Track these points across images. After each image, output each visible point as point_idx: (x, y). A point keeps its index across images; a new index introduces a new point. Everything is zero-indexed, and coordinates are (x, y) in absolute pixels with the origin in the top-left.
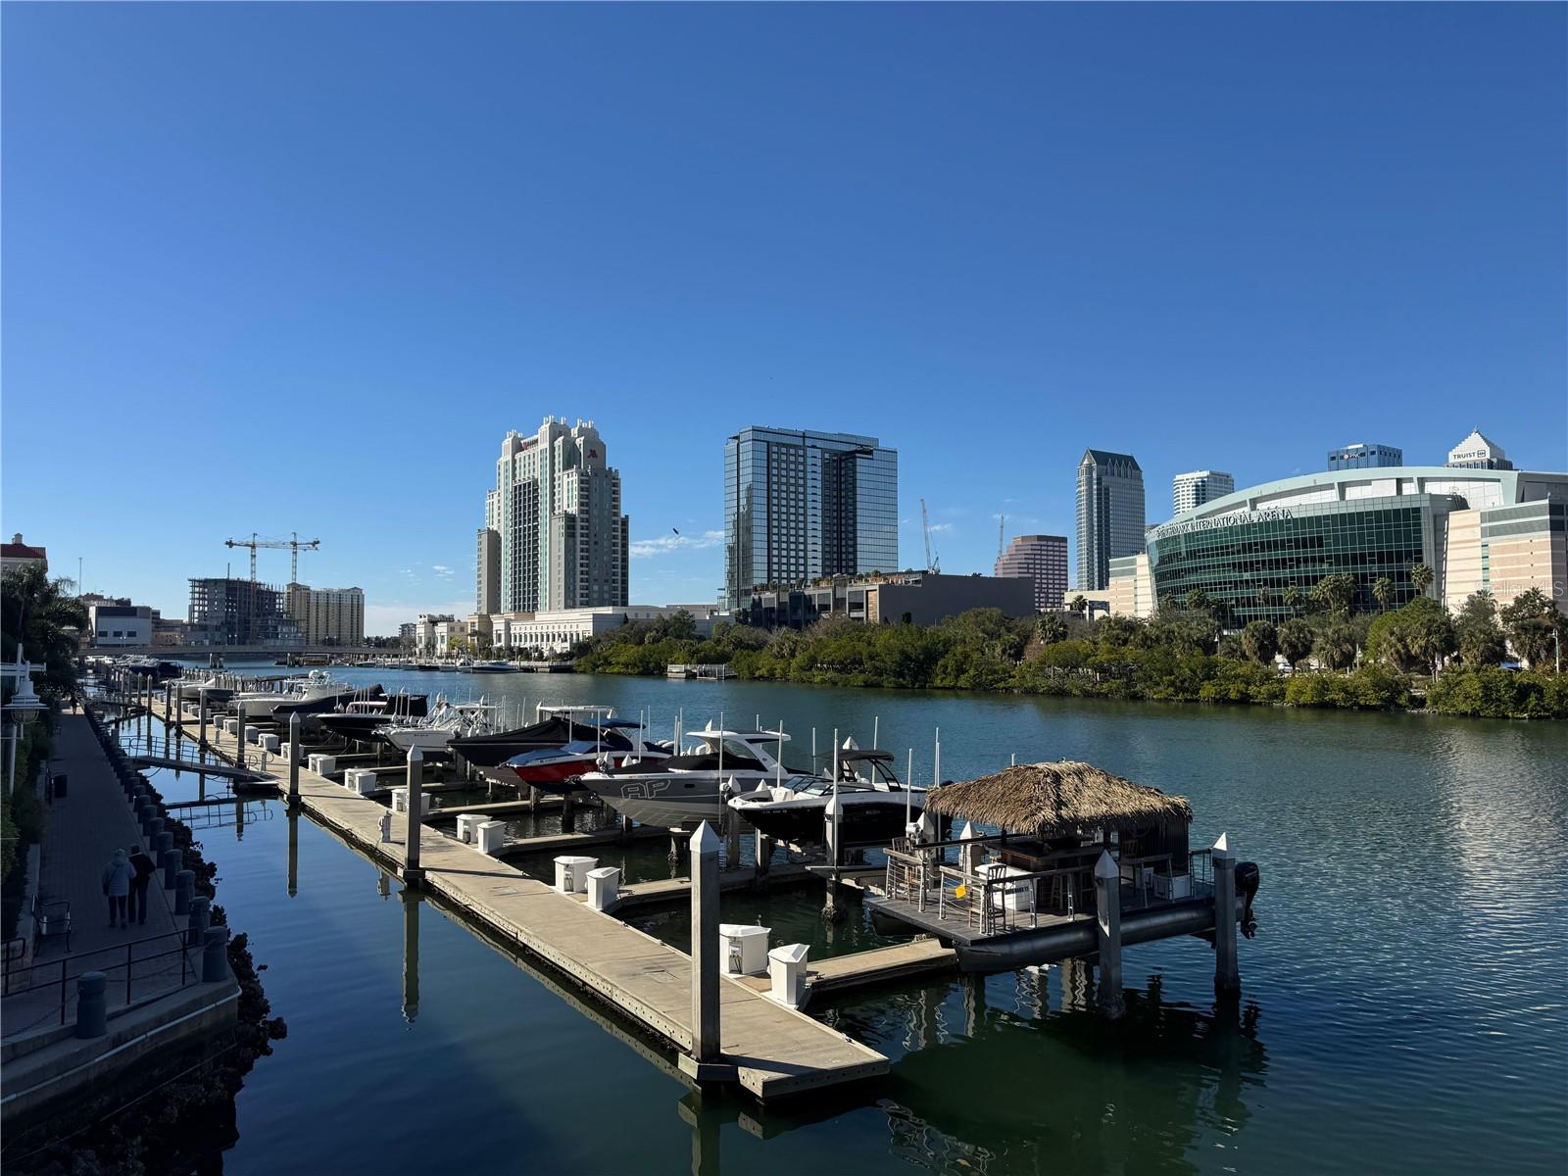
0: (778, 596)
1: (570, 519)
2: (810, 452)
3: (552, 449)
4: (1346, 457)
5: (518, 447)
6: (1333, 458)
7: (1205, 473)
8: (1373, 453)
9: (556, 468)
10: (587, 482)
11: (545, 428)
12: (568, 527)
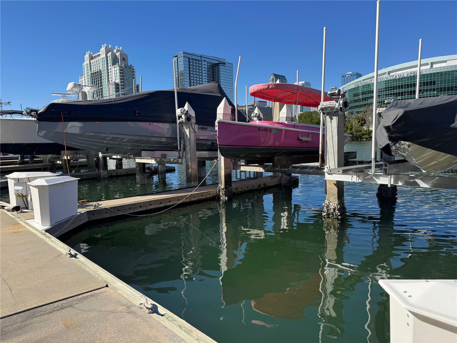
1: (117, 85)
2: (203, 63)
3: (107, 57)
4: (347, 76)
5: (92, 58)
6: (343, 76)
7: (304, 82)
8: (355, 75)
9: (109, 65)
10: (122, 70)
11: (103, 49)
12: (116, 88)
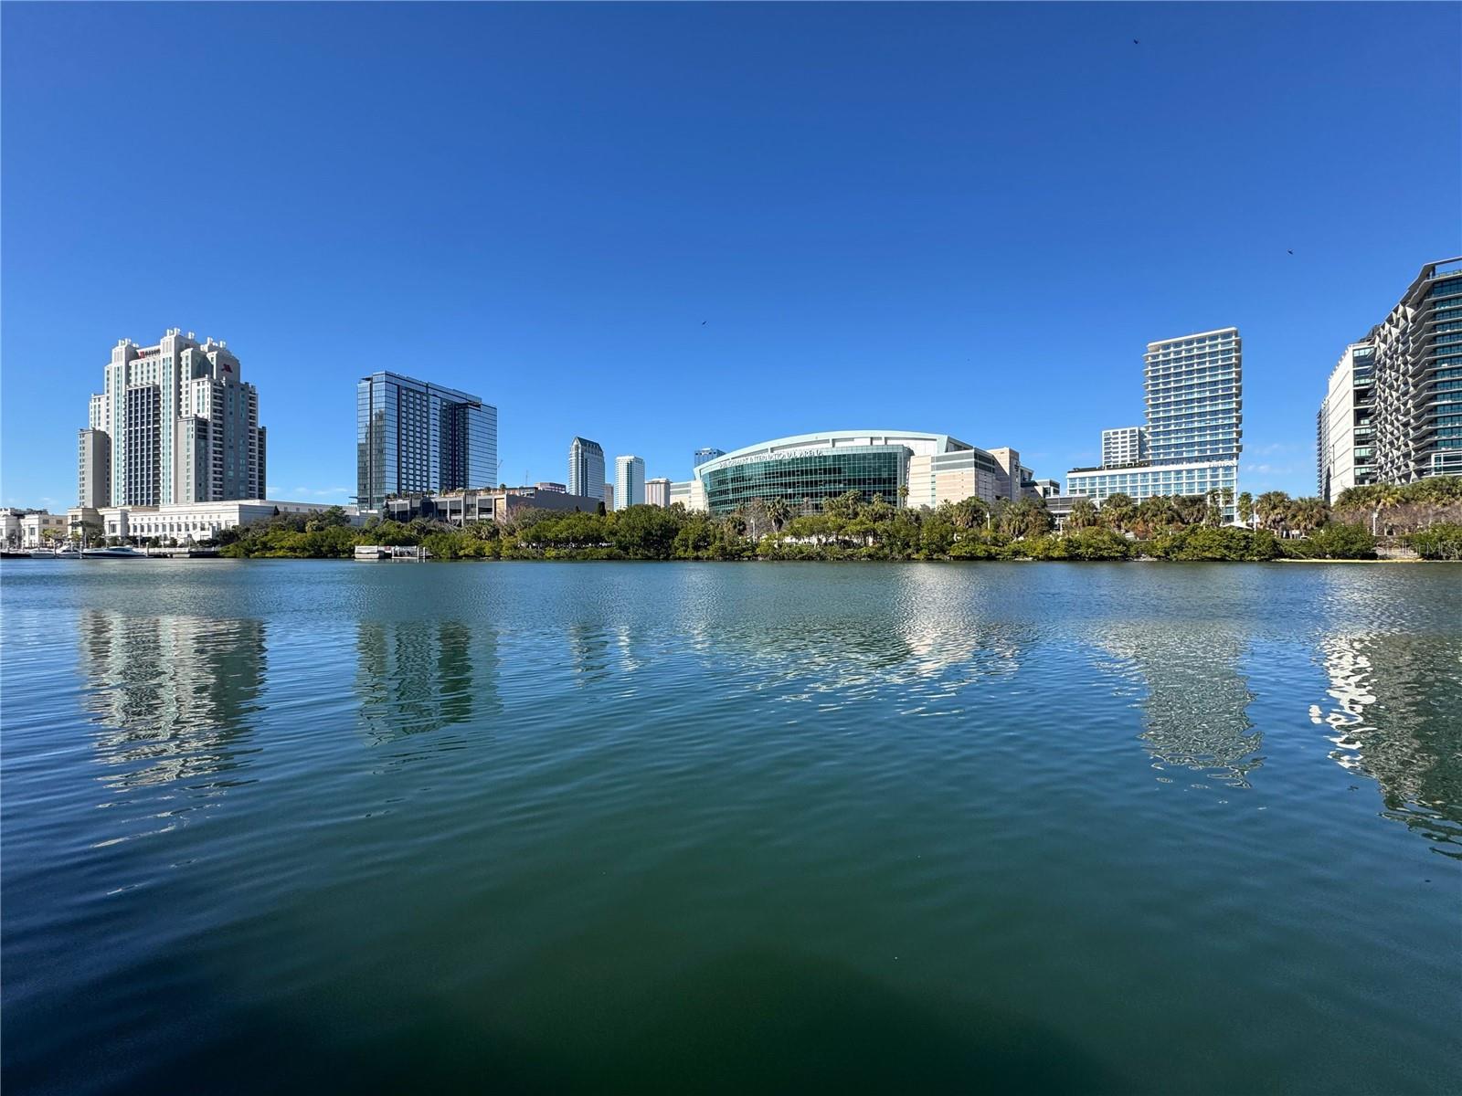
0: (411, 503)
1: (201, 425)
2: (432, 398)
3: (178, 359)
5: (132, 355)
7: (632, 457)
9: (183, 376)
10: (221, 392)
11: (168, 341)
12: (198, 430)
